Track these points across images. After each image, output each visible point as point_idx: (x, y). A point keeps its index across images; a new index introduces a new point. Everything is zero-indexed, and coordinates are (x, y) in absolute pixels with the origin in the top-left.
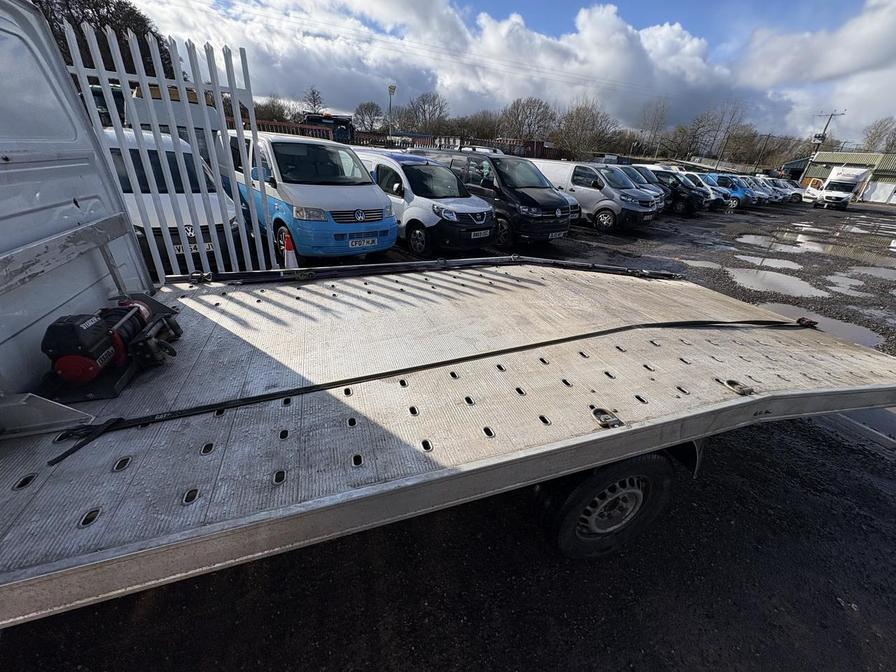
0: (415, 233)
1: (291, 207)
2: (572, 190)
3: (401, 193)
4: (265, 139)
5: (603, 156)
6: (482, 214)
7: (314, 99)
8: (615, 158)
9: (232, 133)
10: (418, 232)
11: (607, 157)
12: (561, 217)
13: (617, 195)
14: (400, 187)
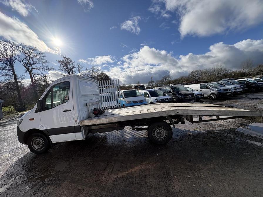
1: (126, 102)
2: (201, 90)
3: (149, 97)
4: (122, 91)
5: (222, 80)
7: (138, 82)
9: (118, 91)
11: (223, 80)
13: (215, 89)
14: (148, 96)
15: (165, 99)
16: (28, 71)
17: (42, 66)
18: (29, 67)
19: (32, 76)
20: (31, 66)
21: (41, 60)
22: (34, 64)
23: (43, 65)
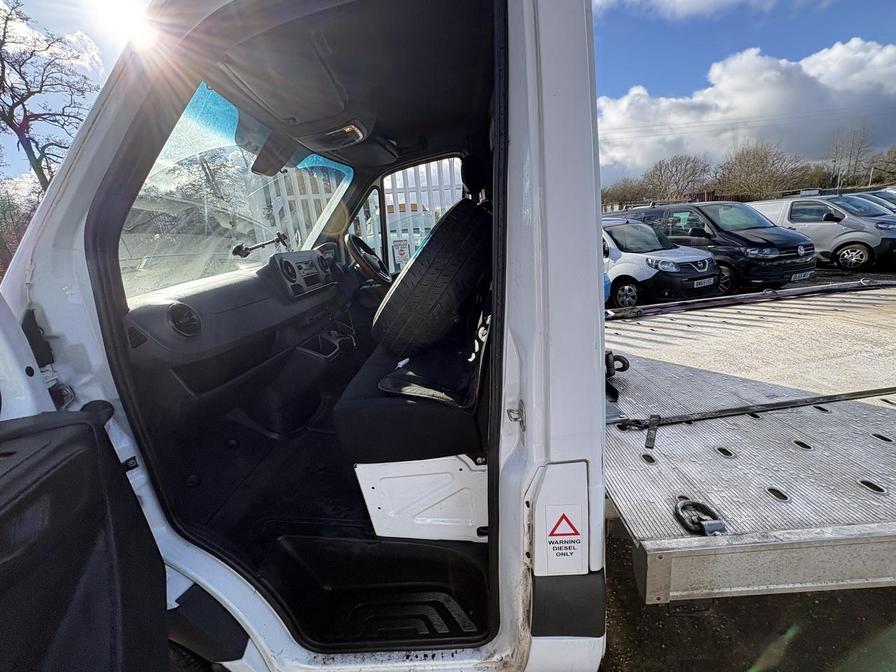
0: (623, 290)
2: (790, 228)
5: (798, 193)
6: (703, 262)
8: (817, 192)
10: (627, 287)
11: (804, 193)
12: (806, 255)
13: (869, 225)
15: (695, 263)
16: (12, 126)
17: (73, 104)
18: (12, 108)
19: (37, 155)
20: (21, 101)
21: (59, 75)
22: (31, 94)
23: (77, 98)
